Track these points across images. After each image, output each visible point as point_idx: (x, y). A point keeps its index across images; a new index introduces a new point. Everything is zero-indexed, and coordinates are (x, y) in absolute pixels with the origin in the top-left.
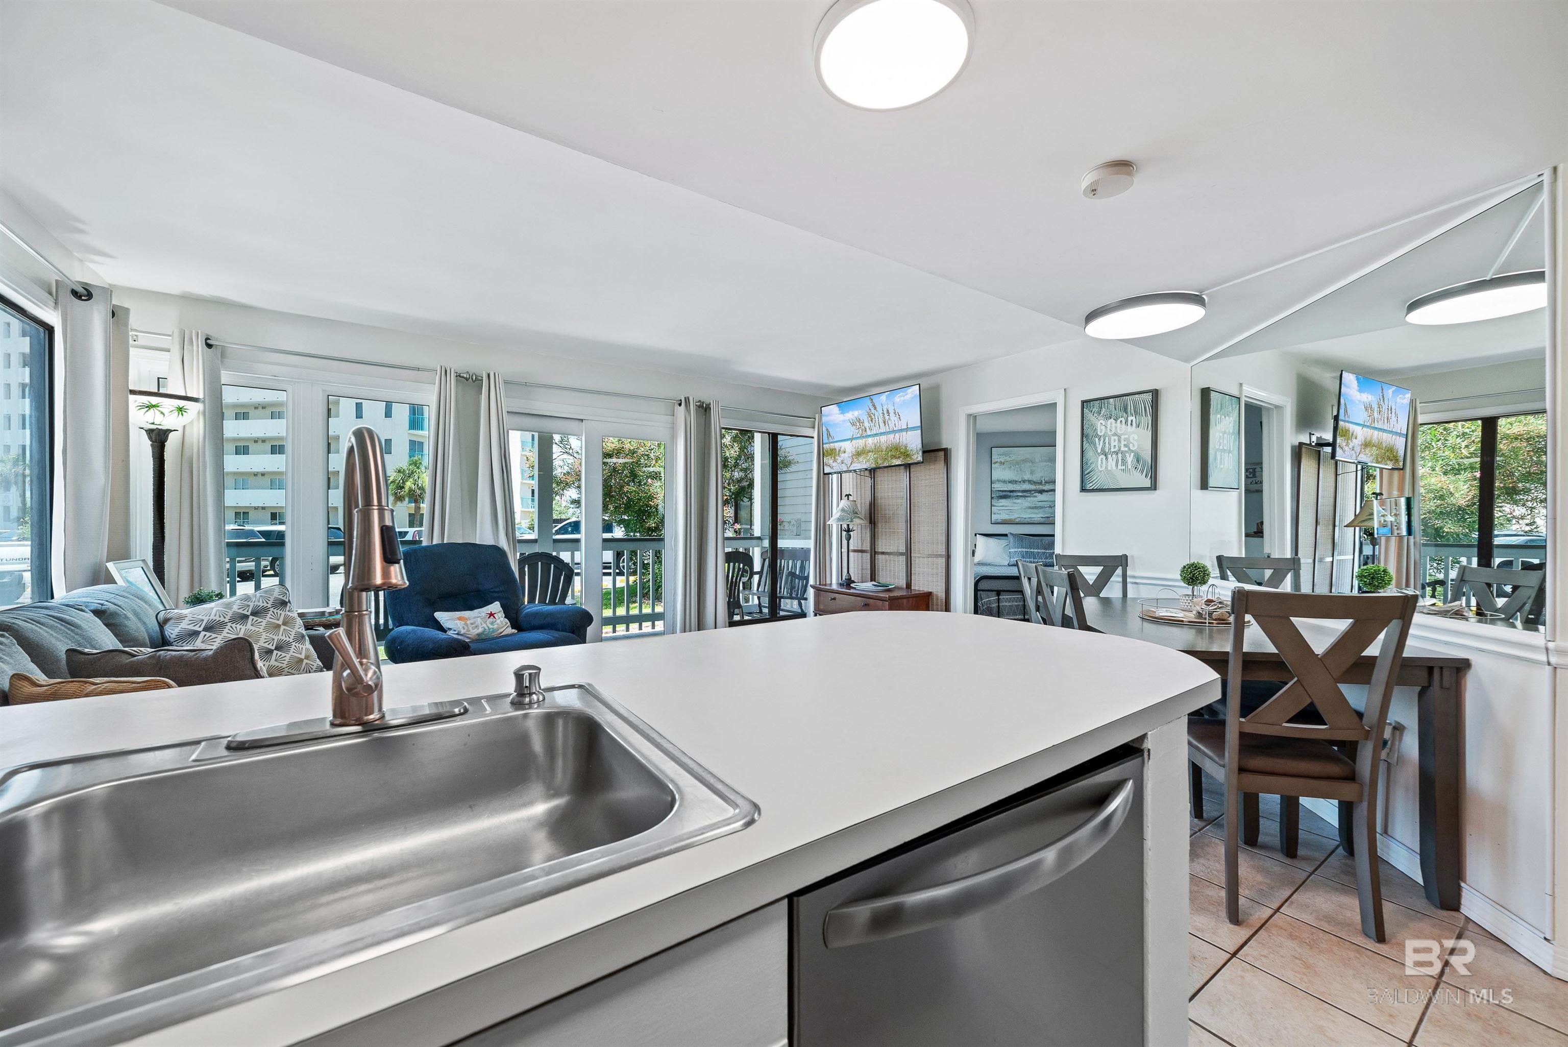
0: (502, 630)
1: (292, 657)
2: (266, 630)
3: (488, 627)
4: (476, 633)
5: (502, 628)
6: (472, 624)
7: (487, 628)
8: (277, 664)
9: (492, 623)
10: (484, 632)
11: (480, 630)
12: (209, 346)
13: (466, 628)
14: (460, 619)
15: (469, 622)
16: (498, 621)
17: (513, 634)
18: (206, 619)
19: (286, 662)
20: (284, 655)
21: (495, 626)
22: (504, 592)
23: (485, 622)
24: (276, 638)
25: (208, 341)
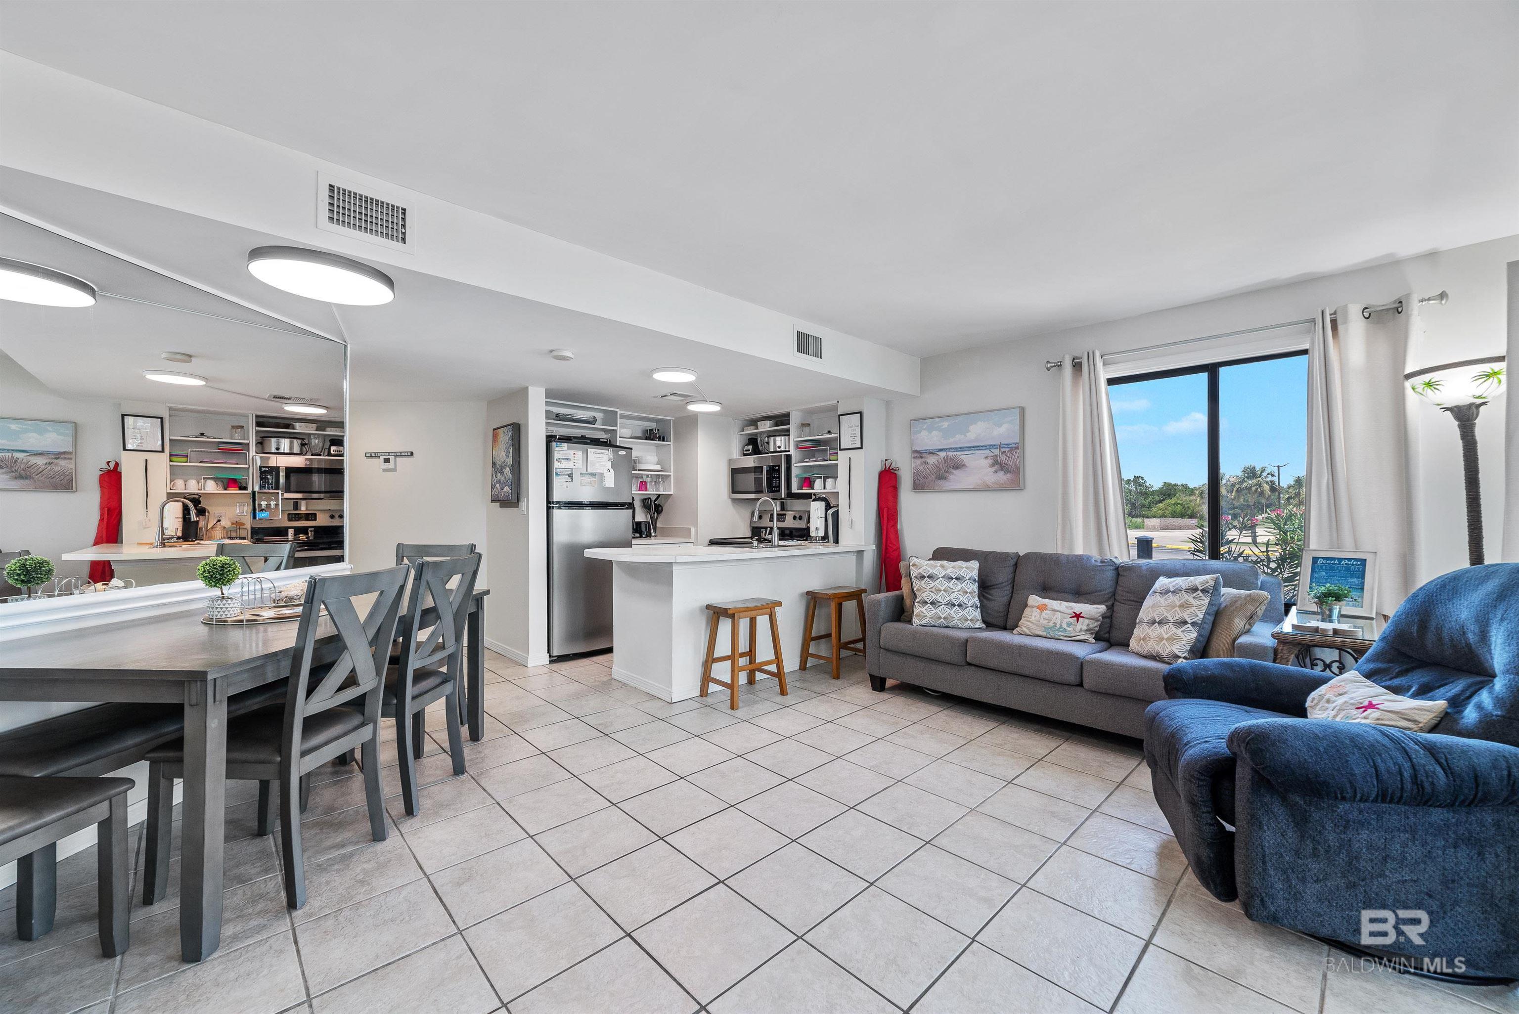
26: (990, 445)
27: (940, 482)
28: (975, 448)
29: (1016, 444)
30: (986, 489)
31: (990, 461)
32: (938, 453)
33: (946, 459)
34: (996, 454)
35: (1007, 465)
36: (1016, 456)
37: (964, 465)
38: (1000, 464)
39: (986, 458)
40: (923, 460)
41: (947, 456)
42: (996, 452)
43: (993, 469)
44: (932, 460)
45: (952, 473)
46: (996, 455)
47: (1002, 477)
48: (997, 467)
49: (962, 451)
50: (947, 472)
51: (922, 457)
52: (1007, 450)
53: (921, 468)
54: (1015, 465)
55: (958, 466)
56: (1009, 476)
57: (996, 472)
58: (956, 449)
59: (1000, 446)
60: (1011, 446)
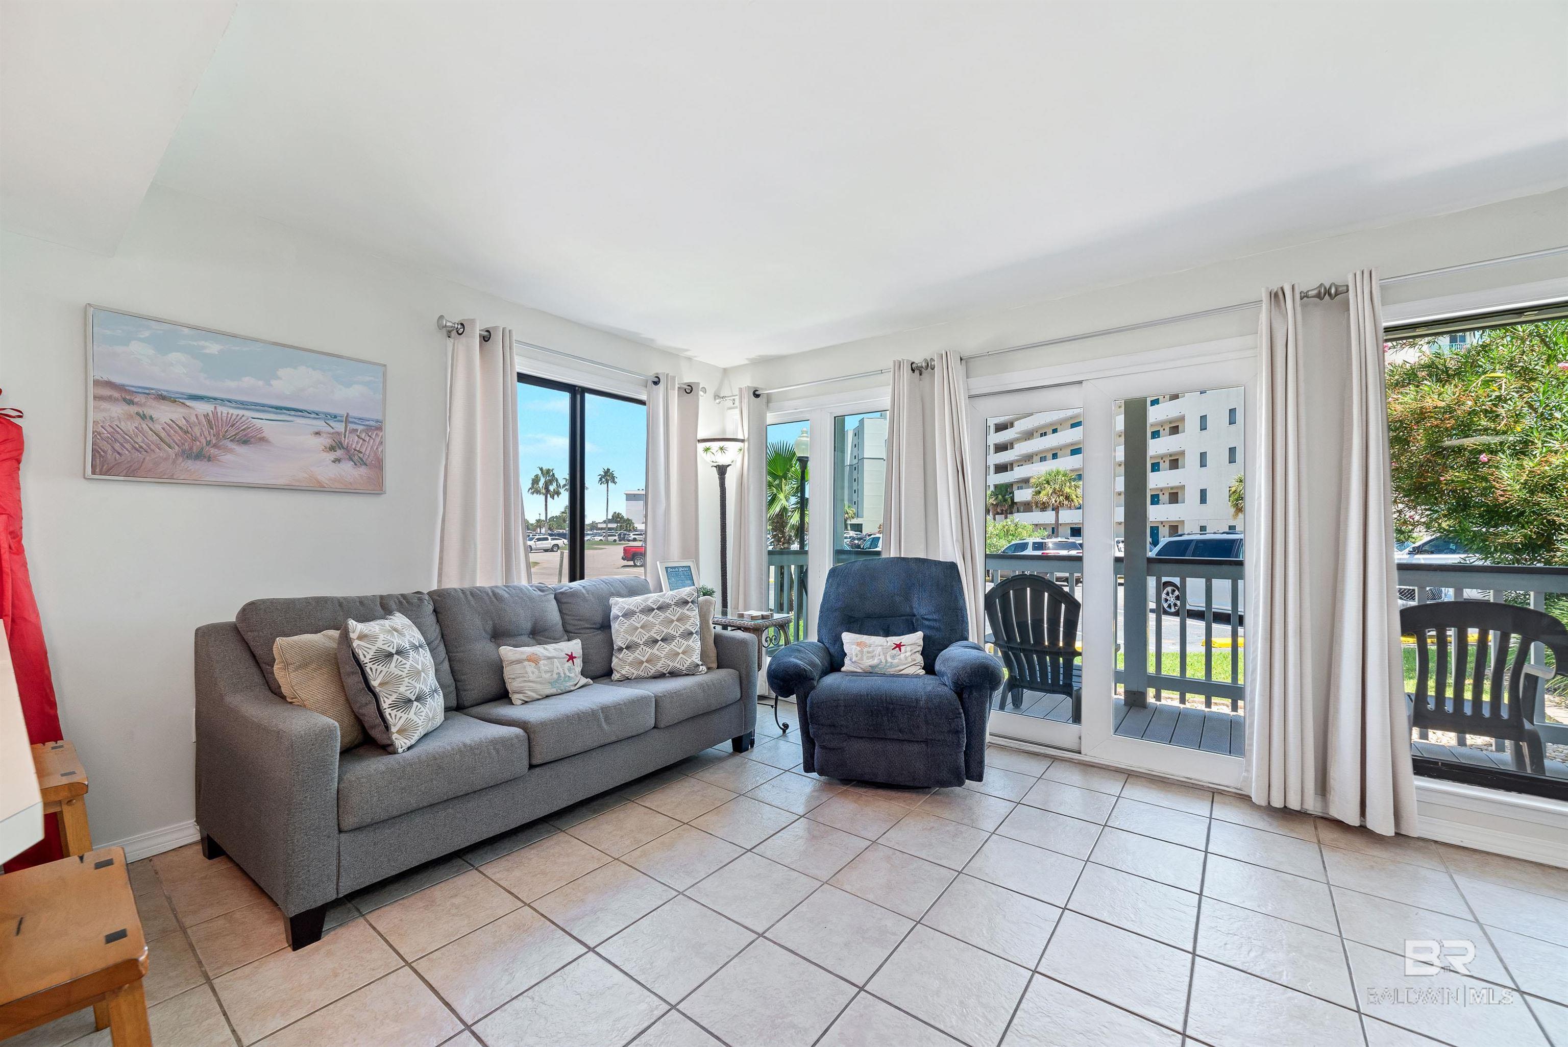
0: (902, 668)
1: (671, 650)
2: (661, 623)
3: (886, 661)
4: (870, 664)
5: (905, 664)
6: (868, 652)
7: (884, 661)
8: (657, 653)
9: (893, 657)
10: (879, 664)
11: (875, 662)
12: (757, 396)
13: (859, 656)
14: (859, 644)
15: (865, 650)
16: (902, 656)
17: (917, 676)
18: (627, 607)
19: (664, 653)
20: (666, 646)
21: (896, 661)
22: (935, 620)
23: (885, 654)
24: (665, 631)
25: (757, 393)
26: (326, 414)
27: (190, 464)
28: (293, 413)
29: (377, 421)
30: (318, 488)
31: (326, 441)
32: (188, 403)
33: (210, 421)
34: (337, 430)
35: (361, 452)
36: (378, 440)
37: (263, 439)
38: (347, 449)
39: (318, 433)
40: (133, 409)
41: (215, 414)
42: (340, 427)
43: (332, 456)
44: (164, 414)
45: (231, 451)
46: (339, 434)
47: (347, 470)
48: (339, 453)
49: (258, 411)
50: (215, 446)
51: (130, 402)
52: (360, 428)
53: (129, 426)
54: (376, 454)
55: (246, 438)
56: (363, 470)
57: (337, 461)
58: (243, 405)
59: (347, 420)
60: (367, 423)
